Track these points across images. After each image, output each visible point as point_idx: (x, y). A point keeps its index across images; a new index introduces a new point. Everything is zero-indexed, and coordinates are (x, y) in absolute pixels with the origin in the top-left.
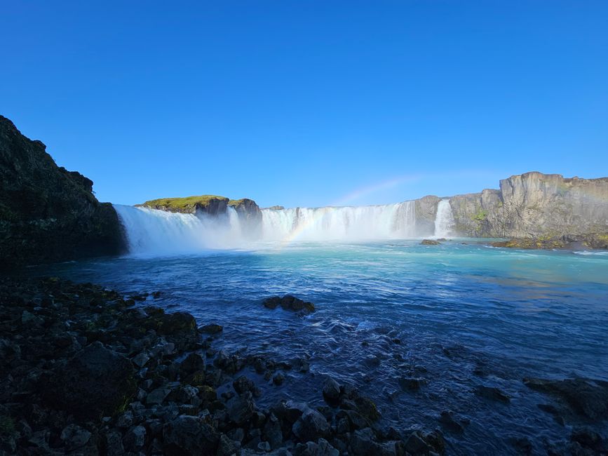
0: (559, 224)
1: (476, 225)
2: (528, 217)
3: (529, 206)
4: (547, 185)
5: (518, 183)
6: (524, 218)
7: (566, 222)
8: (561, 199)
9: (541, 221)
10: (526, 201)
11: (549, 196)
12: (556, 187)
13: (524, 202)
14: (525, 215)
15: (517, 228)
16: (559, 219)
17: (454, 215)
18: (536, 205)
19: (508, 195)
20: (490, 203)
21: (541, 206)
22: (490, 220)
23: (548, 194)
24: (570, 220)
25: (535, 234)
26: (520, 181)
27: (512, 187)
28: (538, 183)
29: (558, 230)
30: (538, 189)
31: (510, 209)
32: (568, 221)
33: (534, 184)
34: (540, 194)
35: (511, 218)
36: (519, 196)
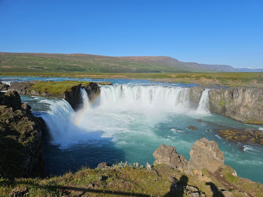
0: (256, 115)
1: (220, 108)
2: (243, 110)
3: (244, 105)
4: (254, 96)
5: (241, 93)
6: (241, 111)
7: (259, 114)
8: (259, 103)
9: (248, 113)
10: (243, 103)
11: (254, 101)
12: (257, 97)
13: (242, 103)
14: (242, 110)
15: (237, 115)
16: (256, 113)
17: (210, 100)
18: (247, 105)
19: (236, 97)
20: (227, 98)
21: (249, 106)
22: (226, 107)
23: (253, 101)
24: (261, 114)
25: (244, 120)
26: (242, 92)
27: (238, 93)
28: (250, 94)
29: (255, 118)
30: (250, 97)
31: (236, 105)
32: (260, 114)
33: (248, 94)
34: (250, 100)
35: (235, 109)
36: (240, 99)
